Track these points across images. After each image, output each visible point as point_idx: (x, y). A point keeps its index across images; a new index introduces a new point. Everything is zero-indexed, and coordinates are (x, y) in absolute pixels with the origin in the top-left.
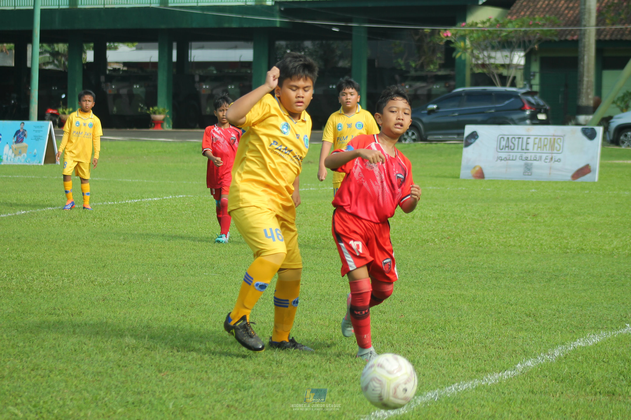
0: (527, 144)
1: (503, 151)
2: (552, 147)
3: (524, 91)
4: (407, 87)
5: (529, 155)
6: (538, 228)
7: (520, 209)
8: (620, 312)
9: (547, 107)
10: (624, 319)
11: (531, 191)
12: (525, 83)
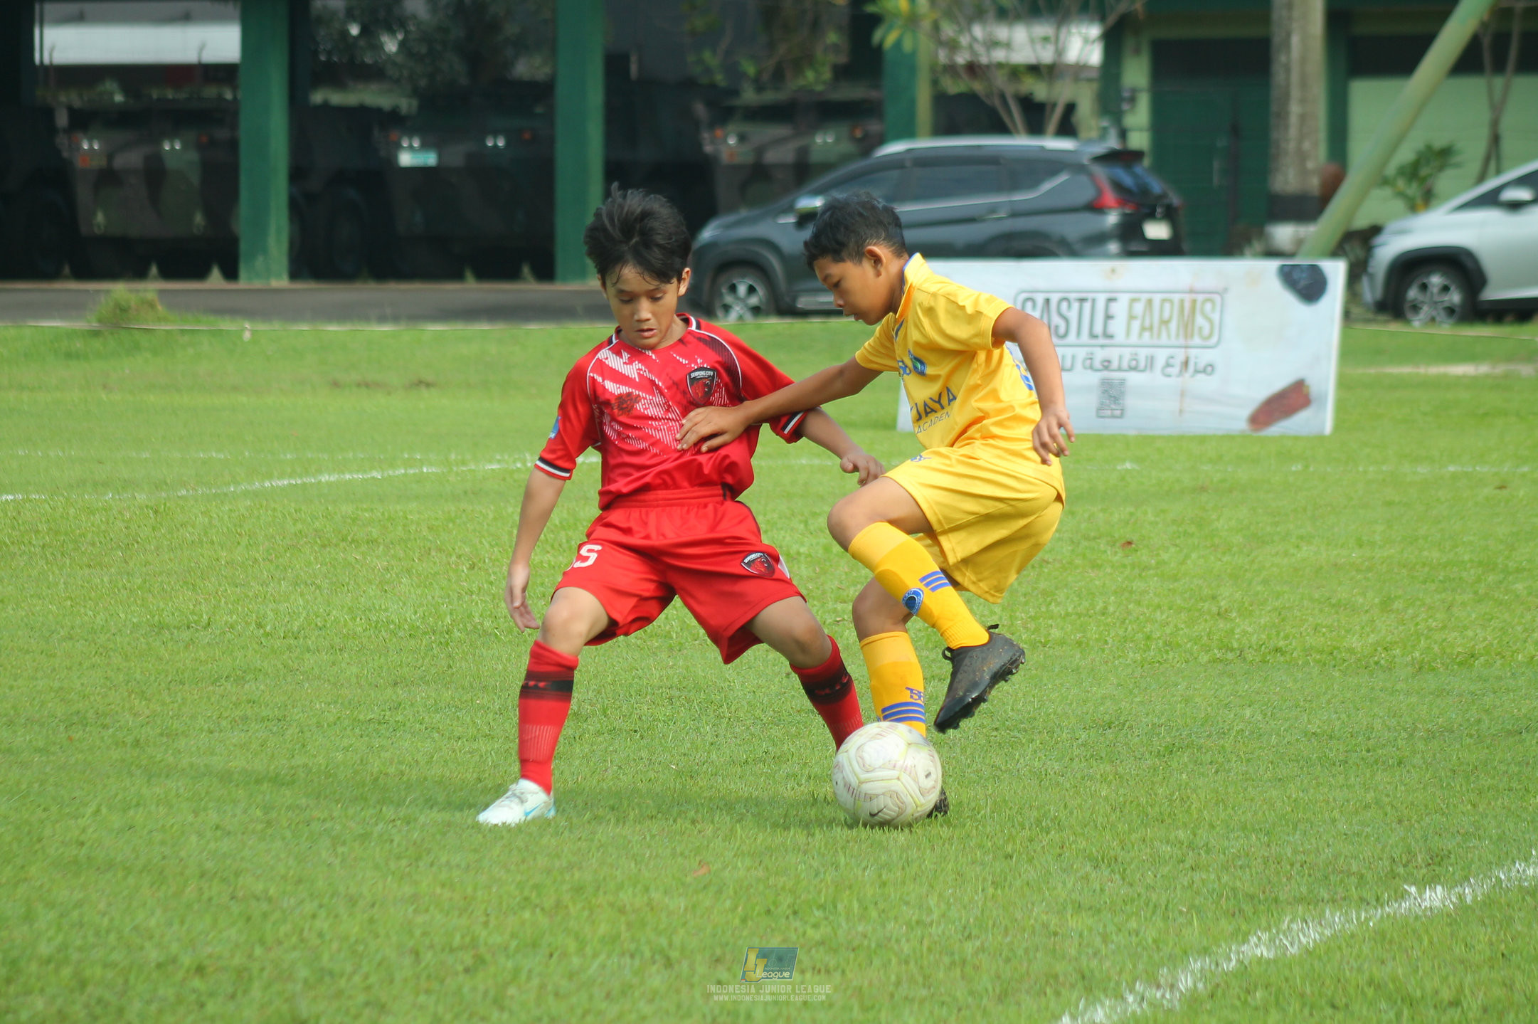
0: (1108, 317)
2: (1187, 327)
3: (1100, 149)
4: (732, 141)
5: (1113, 354)
6: (1138, 585)
7: (1083, 526)
8: (1389, 847)
9: (1175, 200)
10: (1401, 870)
11: (1119, 468)
12: (1105, 123)
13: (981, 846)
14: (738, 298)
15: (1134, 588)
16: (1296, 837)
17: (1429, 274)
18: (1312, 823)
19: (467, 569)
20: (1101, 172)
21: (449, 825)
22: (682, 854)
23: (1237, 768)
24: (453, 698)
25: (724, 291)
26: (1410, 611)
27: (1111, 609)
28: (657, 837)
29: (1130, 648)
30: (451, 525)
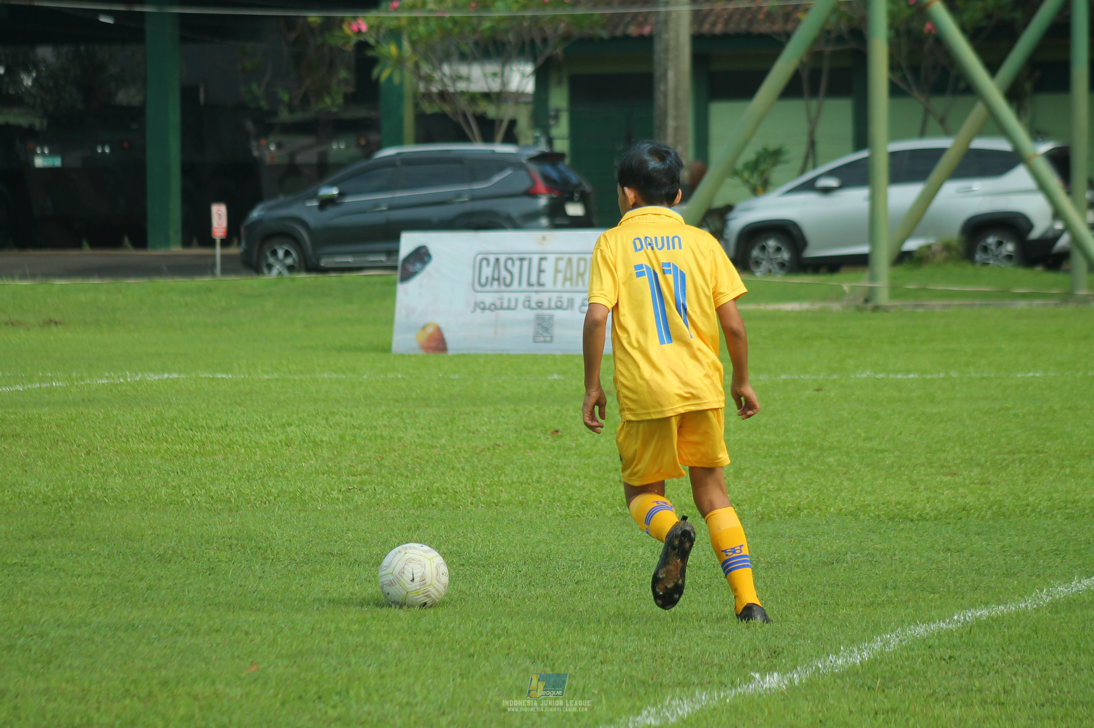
0: (541, 271)
1: (488, 288)
3: (534, 152)
4: (273, 148)
5: (544, 297)
6: (563, 461)
7: (524, 420)
8: (740, 646)
9: (587, 188)
10: (749, 662)
11: (549, 378)
12: (537, 134)
13: (452, 649)
14: (277, 259)
15: (560, 463)
16: (675, 639)
17: (767, 238)
18: (686, 629)
19: (85, 455)
20: (534, 168)
21: (72, 638)
22: (238, 657)
23: (633, 590)
24: (74, 547)
25: (268, 254)
26: (755, 478)
27: (544, 478)
28: (221, 645)
29: (558, 506)
30: (73, 423)
